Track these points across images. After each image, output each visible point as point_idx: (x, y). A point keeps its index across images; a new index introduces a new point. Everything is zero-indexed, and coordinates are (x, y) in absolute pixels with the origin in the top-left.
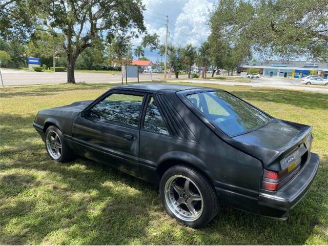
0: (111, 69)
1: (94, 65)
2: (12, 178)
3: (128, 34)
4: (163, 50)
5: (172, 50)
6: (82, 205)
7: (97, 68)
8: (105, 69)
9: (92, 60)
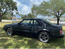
0: (8, 19)
1: (4, 18)
2: (2, 39)
3: (13, 12)
4: (20, 15)
5: (22, 15)
6: (23, 42)
7: (5, 19)
8: (7, 19)
9: (4, 17)
